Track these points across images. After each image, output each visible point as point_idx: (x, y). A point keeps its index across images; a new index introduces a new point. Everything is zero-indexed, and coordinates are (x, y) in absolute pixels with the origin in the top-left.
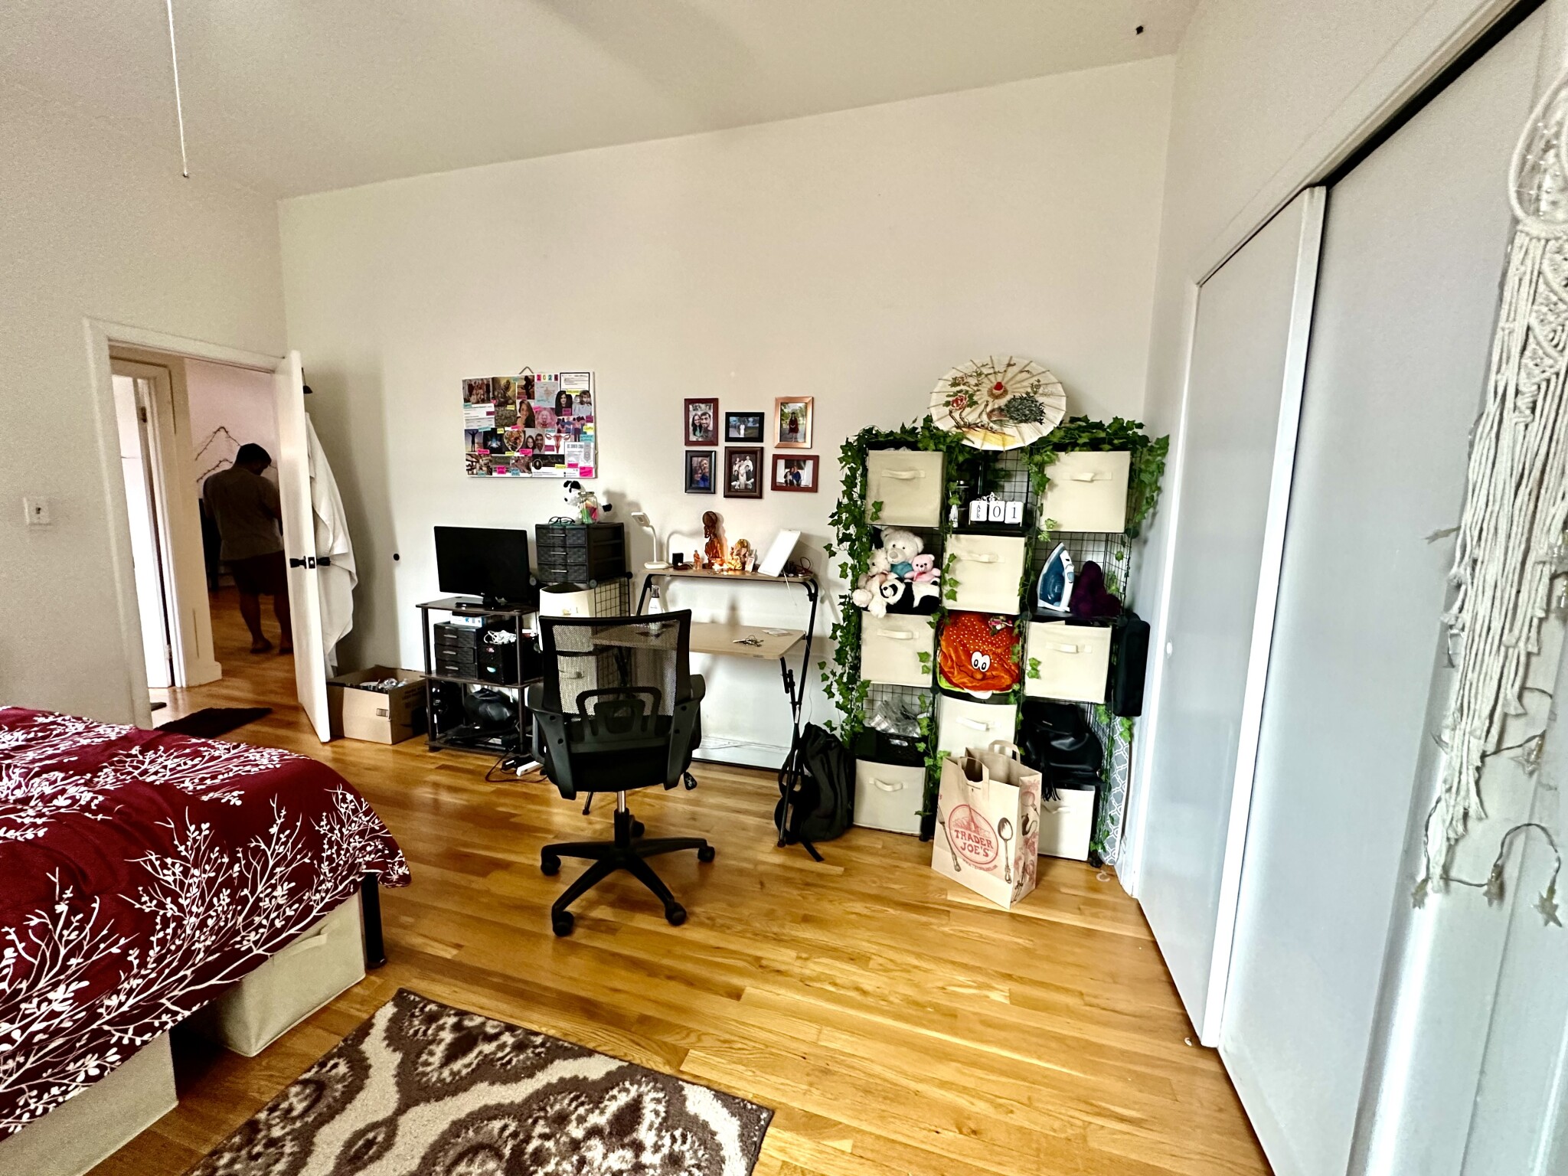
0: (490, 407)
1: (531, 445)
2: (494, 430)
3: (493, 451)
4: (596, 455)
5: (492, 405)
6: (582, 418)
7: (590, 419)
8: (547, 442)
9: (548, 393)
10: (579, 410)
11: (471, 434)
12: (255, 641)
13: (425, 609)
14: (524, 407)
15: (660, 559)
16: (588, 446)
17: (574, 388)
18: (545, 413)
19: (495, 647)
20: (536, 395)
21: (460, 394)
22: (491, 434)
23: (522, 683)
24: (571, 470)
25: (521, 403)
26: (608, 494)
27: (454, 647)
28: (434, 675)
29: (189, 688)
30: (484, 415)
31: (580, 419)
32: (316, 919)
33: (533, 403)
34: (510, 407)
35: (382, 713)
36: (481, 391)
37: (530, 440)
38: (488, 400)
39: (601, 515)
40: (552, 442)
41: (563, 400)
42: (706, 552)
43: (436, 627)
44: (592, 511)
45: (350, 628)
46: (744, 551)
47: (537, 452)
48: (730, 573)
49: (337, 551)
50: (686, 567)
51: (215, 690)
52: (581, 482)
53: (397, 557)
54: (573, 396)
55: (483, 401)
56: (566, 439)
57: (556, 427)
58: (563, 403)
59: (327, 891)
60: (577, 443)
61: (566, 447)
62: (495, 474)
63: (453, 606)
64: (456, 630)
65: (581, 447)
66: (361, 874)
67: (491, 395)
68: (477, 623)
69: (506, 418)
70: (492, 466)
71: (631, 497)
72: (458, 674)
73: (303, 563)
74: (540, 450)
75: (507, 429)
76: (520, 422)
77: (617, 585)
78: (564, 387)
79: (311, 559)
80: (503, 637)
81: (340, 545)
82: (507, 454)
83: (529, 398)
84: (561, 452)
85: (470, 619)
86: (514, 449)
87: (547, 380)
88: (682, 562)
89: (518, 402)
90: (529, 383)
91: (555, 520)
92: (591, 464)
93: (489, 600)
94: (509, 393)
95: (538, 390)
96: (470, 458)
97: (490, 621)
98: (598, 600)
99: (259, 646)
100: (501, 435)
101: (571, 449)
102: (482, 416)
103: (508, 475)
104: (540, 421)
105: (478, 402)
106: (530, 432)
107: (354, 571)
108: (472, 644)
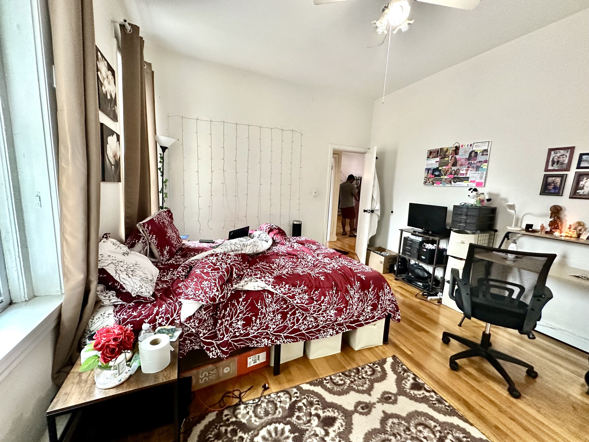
0: (438, 159)
1: (453, 173)
2: (438, 168)
3: (436, 176)
4: (486, 177)
5: (439, 158)
6: (482, 161)
7: (486, 162)
8: (461, 172)
9: (465, 152)
10: (480, 158)
11: (428, 170)
12: (343, 232)
13: (402, 231)
14: (453, 158)
15: (516, 226)
16: (483, 173)
17: (478, 149)
18: (462, 160)
19: (427, 249)
20: (460, 153)
21: (426, 155)
22: (437, 169)
23: (435, 265)
24: (471, 183)
25: (452, 157)
26: (490, 194)
27: (410, 246)
28: (401, 254)
29: (330, 242)
30: (435, 162)
31: (480, 162)
32: (375, 321)
33: (457, 157)
34: (446, 159)
35: (381, 262)
36: (435, 154)
37: (453, 171)
38: (437, 157)
39: (486, 203)
40: (464, 172)
41: (473, 154)
42: (550, 225)
43: (405, 238)
44: (482, 201)
45: (375, 233)
46: (580, 228)
47: (456, 176)
48: (567, 238)
49: (376, 208)
50: (534, 231)
51: (335, 244)
52: (478, 188)
53: (392, 212)
54: (478, 152)
55: (435, 157)
56: (471, 170)
57: (467, 166)
58: (473, 155)
59: (379, 314)
60: (477, 172)
61: (472, 174)
62: (435, 185)
63: (412, 232)
64: (412, 240)
65: (479, 173)
66: (388, 313)
67: (439, 155)
68: (420, 239)
69: (444, 163)
70: (434, 182)
71: (503, 195)
72: (410, 256)
73: (367, 211)
74: (457, 175)
75: (443, 167)
76: (450, 165)
77: (489, 234)
78: (474, 149)
79: (369, 210)
80: (429, 246)
81: (377, 207)
82: (442, 177)
83: (456, 155)
84: (468, 176)
85: (417, 237)
86: (445, 175)
87: (466, 147)
88: (532, 228)
89: (450, 157)
90: (457, 149)
91: (463, 204)
92: (483, 181)
93: (426, 232)
94: (447, 153)
95: (461, 151)
96: (426, 179)
97: (425, 239)
98: (479, 239)
99: (344, 233)
100: (441, 170)
101: (473, 175)
102: (434, 163)
103: (441, 185)
104: (460, 163)
105: (433, 158)
106: (453, 168)
107: (379, 215)
108: (417, 247)
